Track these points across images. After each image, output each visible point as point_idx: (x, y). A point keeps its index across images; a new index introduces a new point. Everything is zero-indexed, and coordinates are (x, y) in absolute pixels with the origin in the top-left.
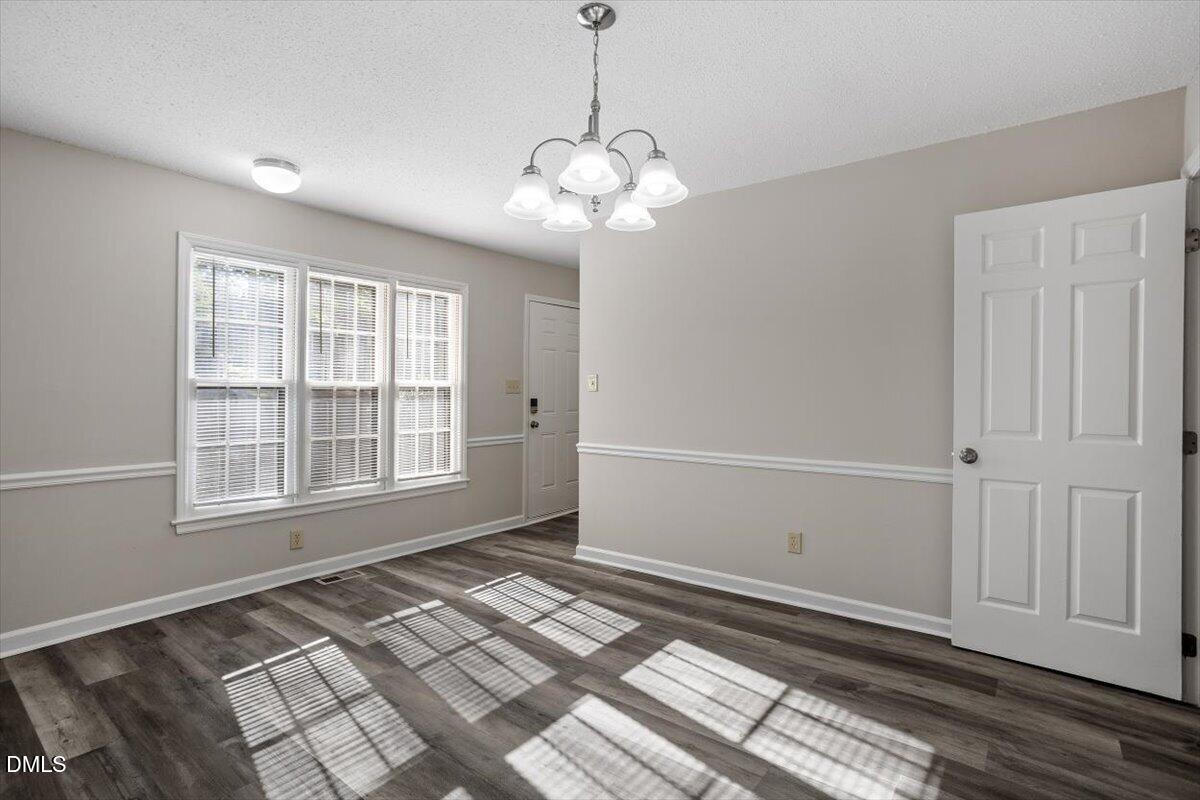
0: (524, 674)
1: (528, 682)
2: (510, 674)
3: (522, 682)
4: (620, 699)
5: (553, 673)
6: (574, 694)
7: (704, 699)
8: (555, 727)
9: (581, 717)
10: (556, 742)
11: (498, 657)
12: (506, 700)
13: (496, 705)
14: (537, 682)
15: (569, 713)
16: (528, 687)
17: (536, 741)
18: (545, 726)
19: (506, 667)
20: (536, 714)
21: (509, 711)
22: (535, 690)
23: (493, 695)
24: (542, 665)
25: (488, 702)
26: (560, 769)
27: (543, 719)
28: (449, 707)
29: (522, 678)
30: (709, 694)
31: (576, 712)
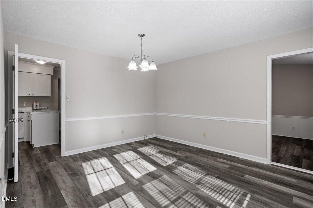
0: (153, 186)
1: (151, 184)
2: (157, 187)
3: (153, 184)
4: (129, 177)
5: (144, 186)
6: (140, 179)
7: (110, 176)
8: (147, 173)
9: (141, 174)
10: (147, 170)
11: (161, 194)
12: (158, 179)
13: (160, 178)
14: (149, 184)
15: (143, 175)
16: (152, 182)
17: (151, 171)
18: (149, 173)
19: (158, 189)
20: (151, 176)
21: (157, 177)
22: (150, 181)
23: (161, 181)
24: (147, 189)
25: (162, 179)
26: (147, 167)
27: (149, 174)
28: (172, 179)
29: (153, 185)
30: (108, 177)
31: (141, 175)
